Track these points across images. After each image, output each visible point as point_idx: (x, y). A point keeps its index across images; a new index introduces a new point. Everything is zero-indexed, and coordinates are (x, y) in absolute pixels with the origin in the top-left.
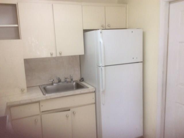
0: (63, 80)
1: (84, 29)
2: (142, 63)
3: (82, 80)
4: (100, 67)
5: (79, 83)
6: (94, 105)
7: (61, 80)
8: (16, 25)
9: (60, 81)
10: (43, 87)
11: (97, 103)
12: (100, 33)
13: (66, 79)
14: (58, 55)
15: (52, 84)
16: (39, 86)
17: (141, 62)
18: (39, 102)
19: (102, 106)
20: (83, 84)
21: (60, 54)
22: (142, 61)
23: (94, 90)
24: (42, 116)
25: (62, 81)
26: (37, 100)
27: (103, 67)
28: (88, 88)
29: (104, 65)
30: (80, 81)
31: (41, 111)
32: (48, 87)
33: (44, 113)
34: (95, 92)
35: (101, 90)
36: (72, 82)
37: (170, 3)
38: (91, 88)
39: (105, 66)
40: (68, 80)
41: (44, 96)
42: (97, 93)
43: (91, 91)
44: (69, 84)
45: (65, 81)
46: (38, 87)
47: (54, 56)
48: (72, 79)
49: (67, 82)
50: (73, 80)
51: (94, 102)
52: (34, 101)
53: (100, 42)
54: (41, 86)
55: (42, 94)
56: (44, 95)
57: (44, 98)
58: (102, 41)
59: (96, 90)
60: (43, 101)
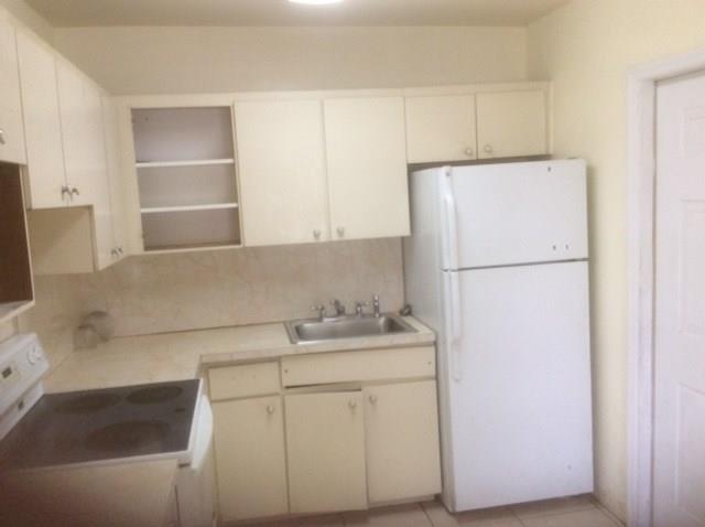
0: (350, 309)
1: (410, 162)
2: (586, 263)
3: (408, 310)
4: (446, 271)
5: (397, 320)
6: (434, 383)
7: (344, 308)
8: (229, 161)
9: (340, 312)
10: (294, 325)
11: (441, 377)
12: (444, 175)
13: (359, 305)
14: (335, 237)
15: (320, 319)
16: (284, 322)
17: (584, 260)
18: (278, 360)
19: (452, 385)
20: (404, 322)
21: (341, 233)
22: (586, 255)
23: (432, 338)
24: (286, 398)
25: (347, 311)
26: (273, 355)
27: (453, 271)
28: (416, 331)
29: (456, 267)
30: (401, 313)
31: (285, 384)
32: (308, 326)
33: (290, 390)
34: (435, 344)
35: (450, 339)
36: (377, 315)
37: (657, 82)
38: (424, 333)
39: (460, 270)
40: (365, 310)
41: (293, 346)
42: (440, 349)
43: (424, 340)
44: (368, 320)
45: (357, 312)
46: (282, 325)
47: (323, 238)
48: (376, 309)
49: (363, 316)
50: (382, 310)
51: (433, 373)
52: (267, 355)
53: (445, 202)
54: (291, 322)
55: (287, 341)
56: (292, 342)
57: (291, 352)
58: (449, 198)
59: (437, 337)
60: (287, 356)
